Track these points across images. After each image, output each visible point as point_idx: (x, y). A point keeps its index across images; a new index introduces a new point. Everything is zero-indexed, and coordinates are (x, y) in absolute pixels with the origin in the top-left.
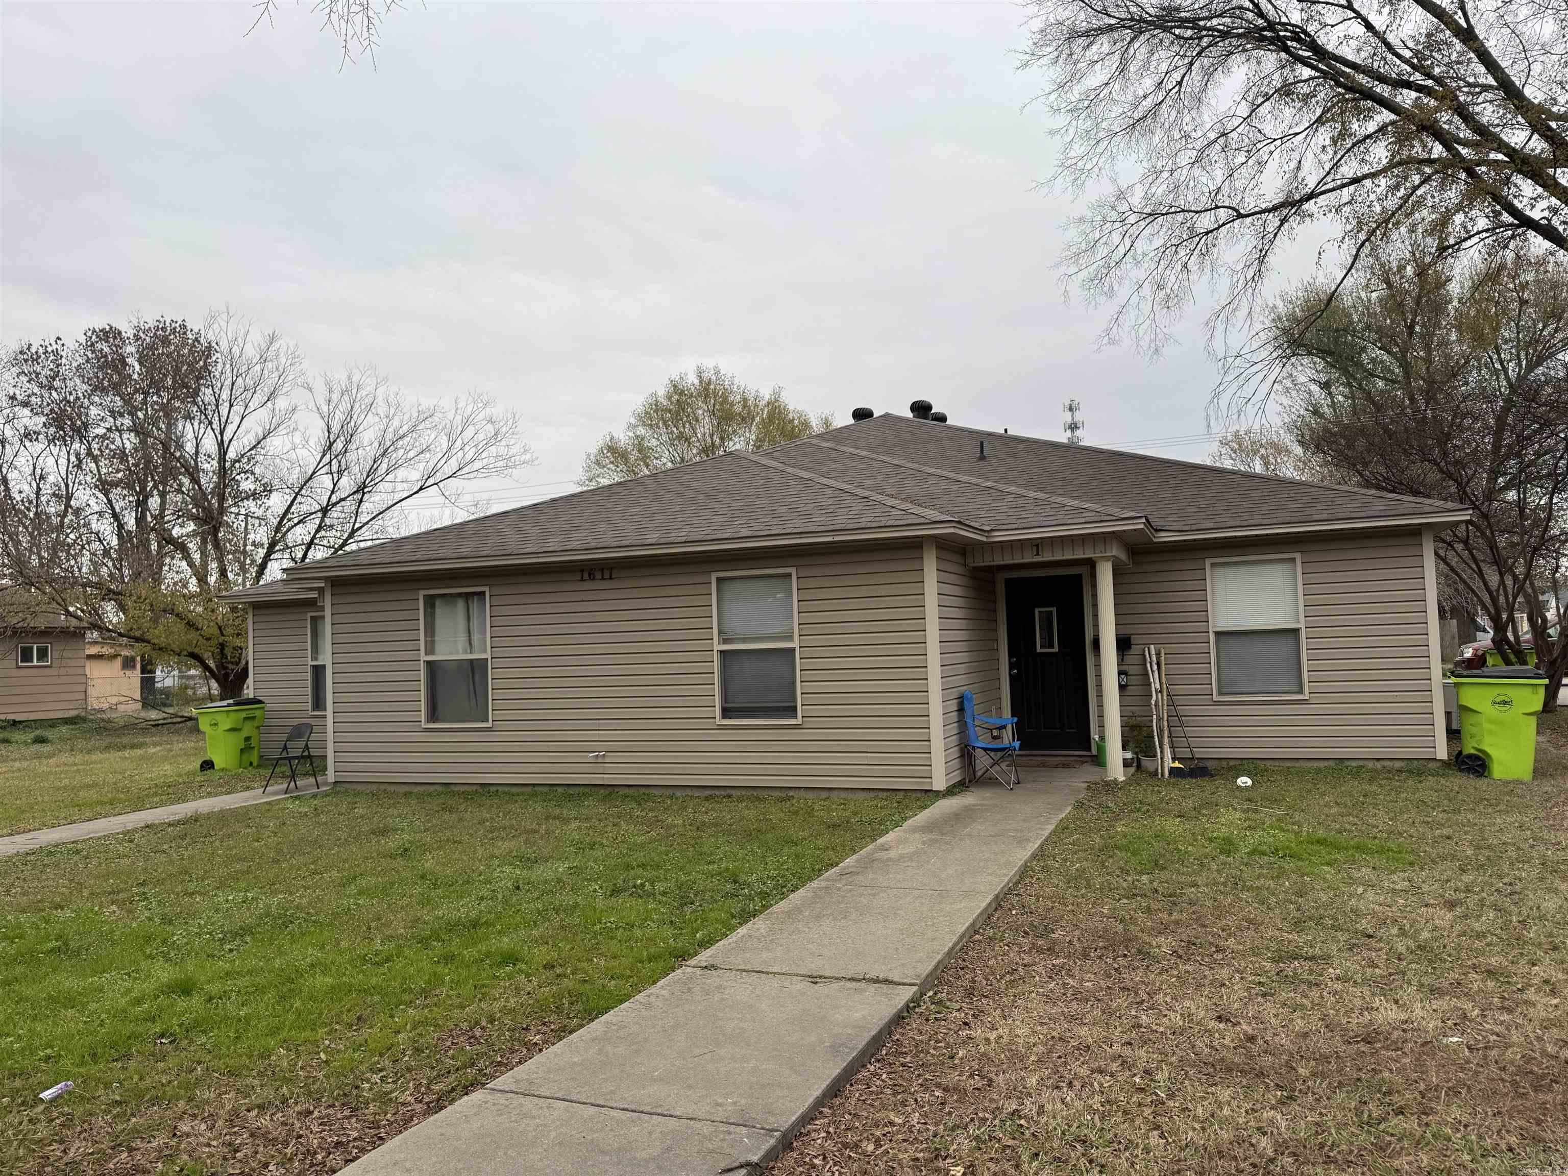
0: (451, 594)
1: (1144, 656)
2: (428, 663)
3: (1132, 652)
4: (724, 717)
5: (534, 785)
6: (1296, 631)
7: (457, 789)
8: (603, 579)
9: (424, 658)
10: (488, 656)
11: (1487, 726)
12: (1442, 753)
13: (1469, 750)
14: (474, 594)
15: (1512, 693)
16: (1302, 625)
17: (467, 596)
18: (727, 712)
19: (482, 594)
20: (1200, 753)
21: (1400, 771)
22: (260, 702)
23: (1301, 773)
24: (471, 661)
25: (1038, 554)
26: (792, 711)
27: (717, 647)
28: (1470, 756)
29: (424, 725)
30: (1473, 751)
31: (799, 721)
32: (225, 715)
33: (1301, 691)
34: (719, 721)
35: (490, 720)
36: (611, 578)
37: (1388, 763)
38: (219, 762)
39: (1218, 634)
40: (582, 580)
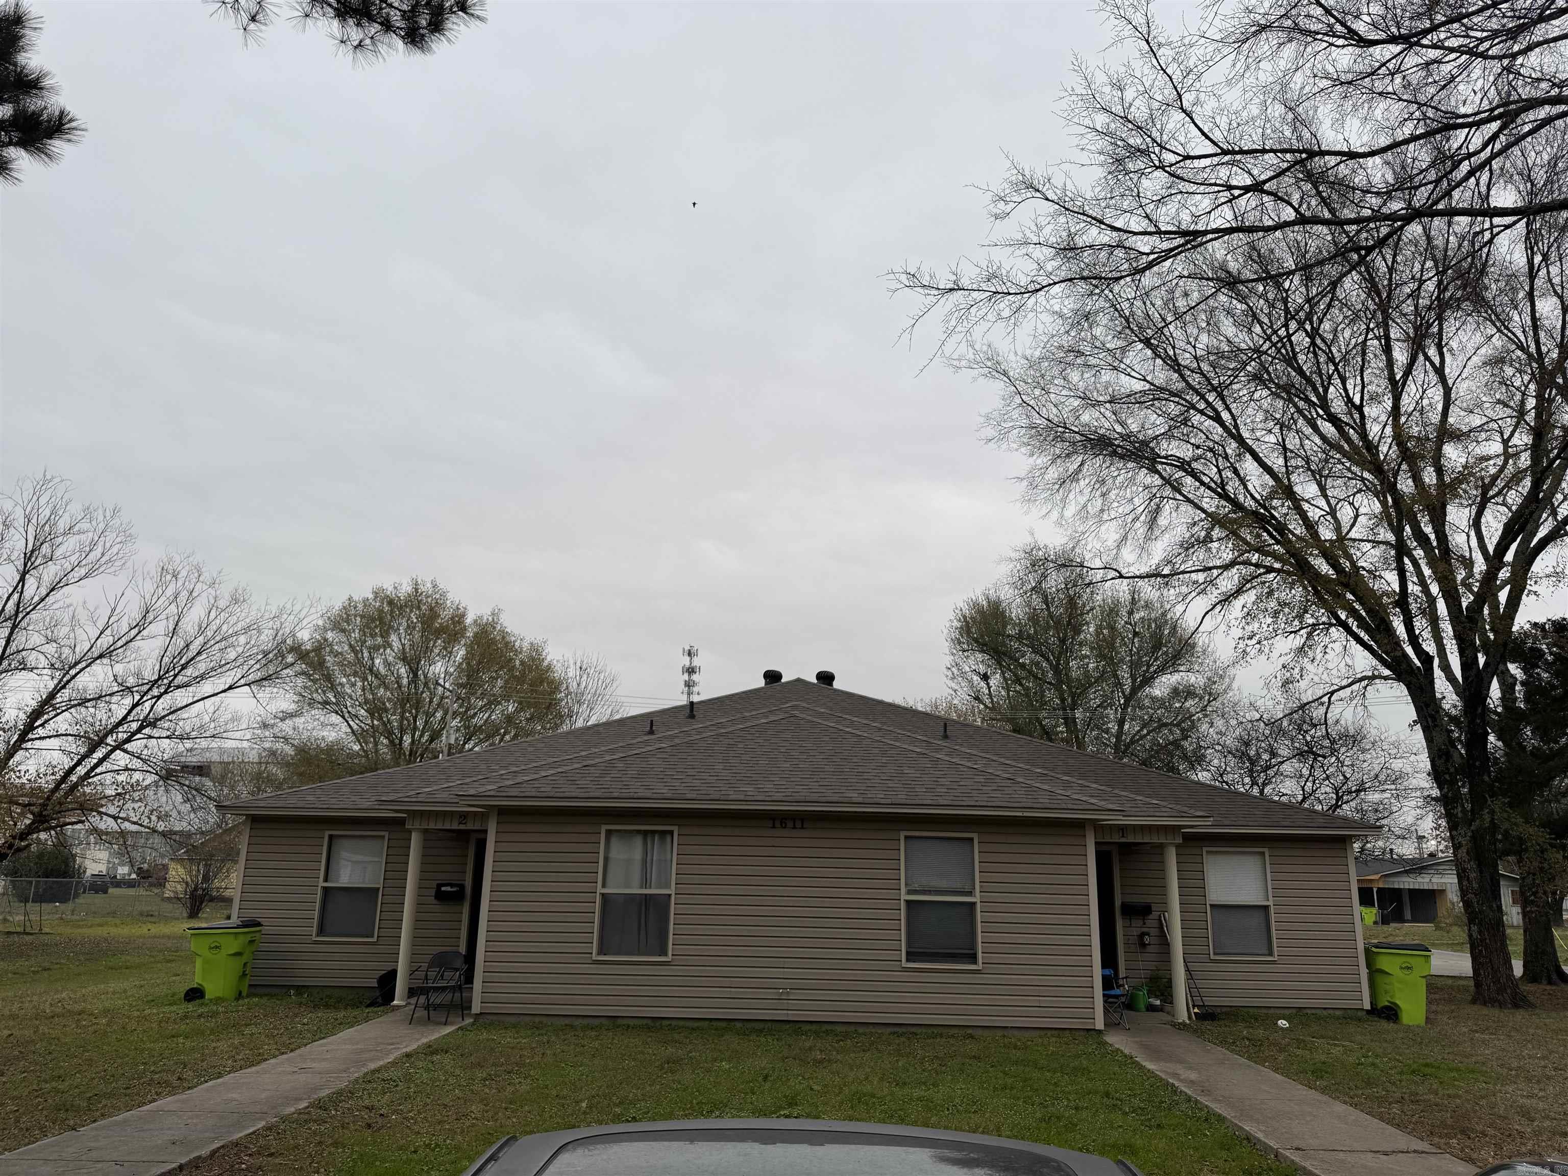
0: (625, 831)
1: (1161, 921)
2: (603, 895)
3: (1151, 917)
4: (908, 960)
5: (711, 1020)
6: (1266, 908)
7: (625, 1022)
8: (794, 828)
9: (600, 890)
10: (672, 891)
11: (1397, 985)
12: (1367, 1006)
13: (1383, 1002)
14: (653, 832)
15: (1413, 961)
16: (1270, 903)
17: (645, 833)
18: (911, 956)
19: (671, 833)
20: (1209, 1001)
21: (1338, 1018)
22: (259, 924)
23: (1318, 1018)
24: (646, 895)
25: (1123, 836)
26: (973, 958)
27: (904, 897)
28: (1386, 1007)
29: (595, 957)
30: (1387, 1004)
31: (979, 966)
32: (232, 938)
33: (1271, 954)
34: (904, 964)
35: (670, 953)
36: (802, 828)
37: (1331, 1012)
38: (211, 991)
39: (1211, 906)
40: (774, 827)
